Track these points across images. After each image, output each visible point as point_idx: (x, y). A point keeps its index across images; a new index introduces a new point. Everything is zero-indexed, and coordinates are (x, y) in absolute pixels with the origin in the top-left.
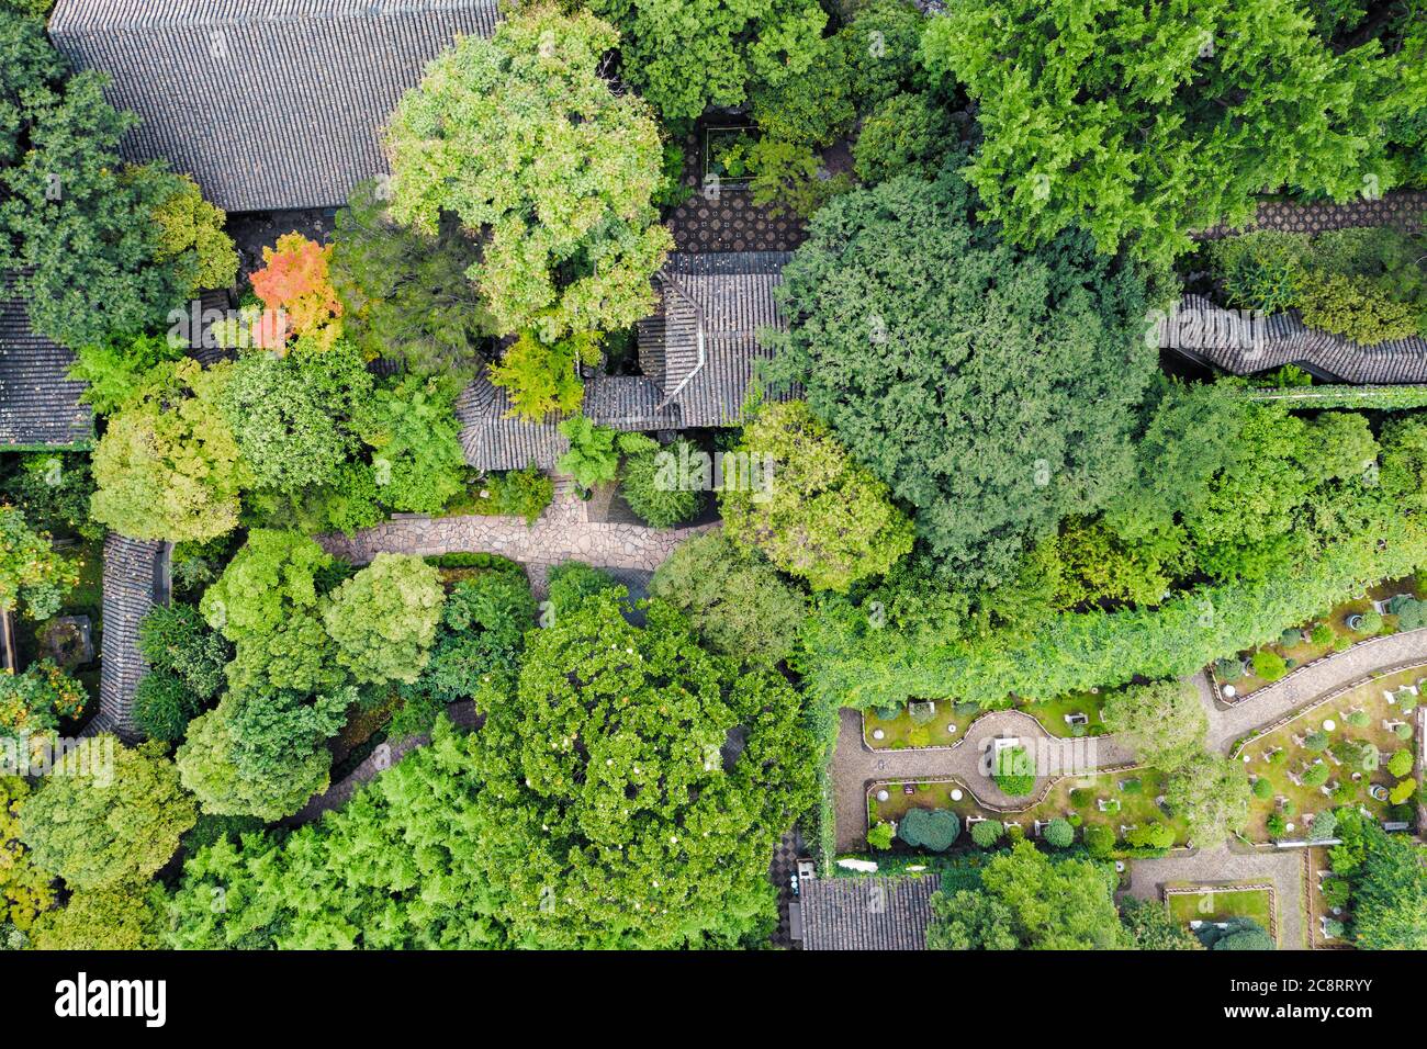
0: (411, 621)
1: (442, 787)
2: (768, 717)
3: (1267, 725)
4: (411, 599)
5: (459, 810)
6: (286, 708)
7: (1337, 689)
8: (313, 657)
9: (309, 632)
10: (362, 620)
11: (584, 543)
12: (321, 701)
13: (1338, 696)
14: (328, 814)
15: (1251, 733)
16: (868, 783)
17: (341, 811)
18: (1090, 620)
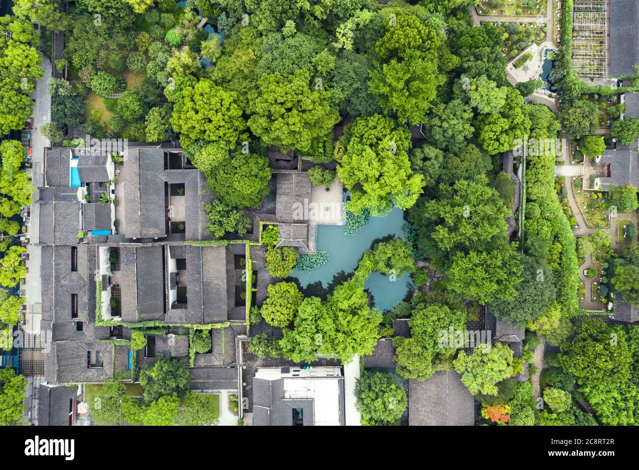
0: (562, 395)
1: (594, 392)
2: (589, 331)
3: (584, 219)
4: (557, 395)
5: (599, 388)
6: (579, 421)
7: (577, 205)
8: (568, 415)
9: (564, 416)
10: (562, 405)
11: (539, 356)
12: (577, 414)
13: (578, 205)
14: (597, 414)
15: (585, 223)
16: (592, 301)
17: (597, 411)
18: (564, 259)
